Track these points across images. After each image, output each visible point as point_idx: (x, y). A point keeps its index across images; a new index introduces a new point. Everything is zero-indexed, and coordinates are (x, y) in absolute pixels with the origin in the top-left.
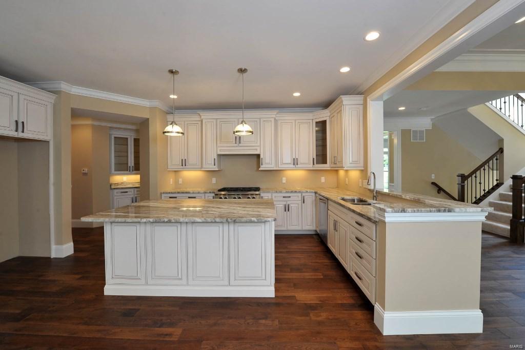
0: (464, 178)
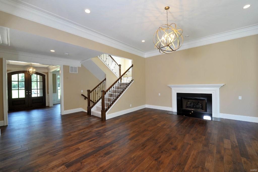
0: (89, 92)
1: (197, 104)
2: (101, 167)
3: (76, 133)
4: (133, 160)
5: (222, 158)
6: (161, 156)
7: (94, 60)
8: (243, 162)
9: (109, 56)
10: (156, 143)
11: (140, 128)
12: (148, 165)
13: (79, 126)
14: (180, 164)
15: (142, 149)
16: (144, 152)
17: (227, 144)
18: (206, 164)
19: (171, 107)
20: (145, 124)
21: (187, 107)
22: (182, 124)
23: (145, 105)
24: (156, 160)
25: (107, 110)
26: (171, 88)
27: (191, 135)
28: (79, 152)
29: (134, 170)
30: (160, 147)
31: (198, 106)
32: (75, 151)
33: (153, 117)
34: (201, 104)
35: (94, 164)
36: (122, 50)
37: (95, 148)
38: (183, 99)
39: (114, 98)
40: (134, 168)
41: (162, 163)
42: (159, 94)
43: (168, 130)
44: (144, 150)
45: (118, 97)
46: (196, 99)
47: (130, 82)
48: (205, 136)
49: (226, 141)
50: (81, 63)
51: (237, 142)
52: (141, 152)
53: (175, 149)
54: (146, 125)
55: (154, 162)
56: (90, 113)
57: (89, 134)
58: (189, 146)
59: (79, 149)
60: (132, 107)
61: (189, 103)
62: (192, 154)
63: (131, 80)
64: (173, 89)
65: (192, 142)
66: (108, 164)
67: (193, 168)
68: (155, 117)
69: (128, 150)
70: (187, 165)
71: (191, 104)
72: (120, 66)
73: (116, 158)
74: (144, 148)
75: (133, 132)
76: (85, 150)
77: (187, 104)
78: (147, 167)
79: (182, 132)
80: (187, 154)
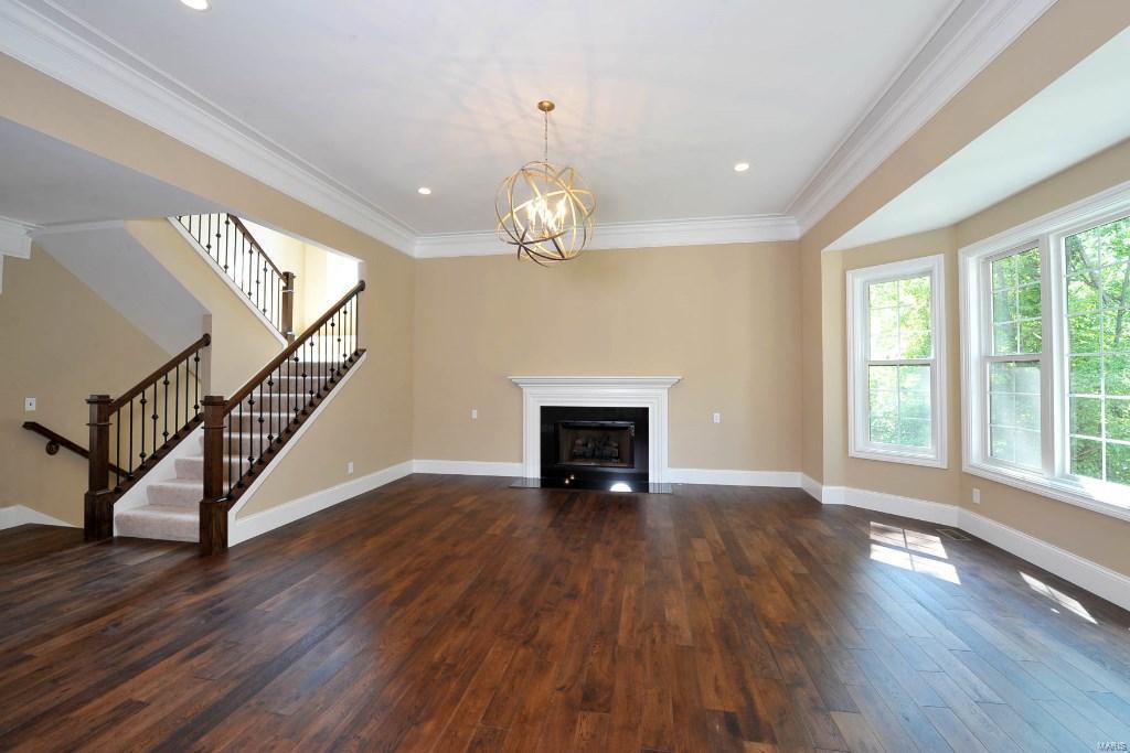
1: (605, 445)
2: (317, 735)
3: (61, 641)
4: (443, 669)
5: (699, 589)
6: (538, 627)
7: (142, 230)
8: (743, 586)
9: (232, 225)
10: (505, 593)
11: (420, 555)
12: (506, 666)
13: (65, 601)
14: (602, 633)
15: (464, 625)
16: (474, 633)
17: (702, 551)
18: (667, 615)
19: (521, 461)
20: (436, 534)
21: (574, 457)
22: (571, 516)
23: (408, 462)
24: (525, 643)
25: (232, 498)
26: (521, 389)
27: (608, 543)
28: (146, 716)
29: (464, 698)
30: (523, 602)
31: (607, 451)
32: (116, 721)
33: (457, 505)
34: (615, 445)
35: (273, 737)
36: (319, 209)
37: (238, 677)
38: (560, 427)
39: (270, 438)
40: (461, 692)
41: (549, 646)
42: (475, 414)
43: (532, 541)
44: (473, 624)
45: (289, 432)
46: (603, 428)
47: (350, 360)
48: (643, 540)
49: (698, 544)
50: (29, 232)
51: (721, 542)
52: (462, 635)
53: (573, 595)
54: (441, 539)
55: (522, 652)
56: (105, 528)
57: (163, 628)
58: (611, 578)
59: (143, 705)
60: (357, 474)
61: (579, 442)
62: (626, 595)
63: (354, 350)
64: (526, 390)
65: (614, 565)
66: (343, 716)
67: (639, 631)
68: (467, 503)
69: (406, 641)
70: (621, 631)
71: (586, 445)
72: (287, 277)
73: (368, 684)
74: (470, 618)
75: (401, 574)
76: (181, 700)
77: (573, 445)
78: (506, 671)
79: (577, 541)
80: (612, 600)
